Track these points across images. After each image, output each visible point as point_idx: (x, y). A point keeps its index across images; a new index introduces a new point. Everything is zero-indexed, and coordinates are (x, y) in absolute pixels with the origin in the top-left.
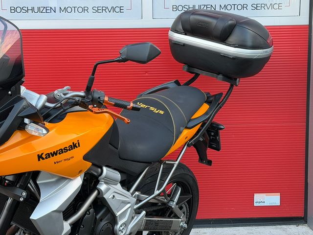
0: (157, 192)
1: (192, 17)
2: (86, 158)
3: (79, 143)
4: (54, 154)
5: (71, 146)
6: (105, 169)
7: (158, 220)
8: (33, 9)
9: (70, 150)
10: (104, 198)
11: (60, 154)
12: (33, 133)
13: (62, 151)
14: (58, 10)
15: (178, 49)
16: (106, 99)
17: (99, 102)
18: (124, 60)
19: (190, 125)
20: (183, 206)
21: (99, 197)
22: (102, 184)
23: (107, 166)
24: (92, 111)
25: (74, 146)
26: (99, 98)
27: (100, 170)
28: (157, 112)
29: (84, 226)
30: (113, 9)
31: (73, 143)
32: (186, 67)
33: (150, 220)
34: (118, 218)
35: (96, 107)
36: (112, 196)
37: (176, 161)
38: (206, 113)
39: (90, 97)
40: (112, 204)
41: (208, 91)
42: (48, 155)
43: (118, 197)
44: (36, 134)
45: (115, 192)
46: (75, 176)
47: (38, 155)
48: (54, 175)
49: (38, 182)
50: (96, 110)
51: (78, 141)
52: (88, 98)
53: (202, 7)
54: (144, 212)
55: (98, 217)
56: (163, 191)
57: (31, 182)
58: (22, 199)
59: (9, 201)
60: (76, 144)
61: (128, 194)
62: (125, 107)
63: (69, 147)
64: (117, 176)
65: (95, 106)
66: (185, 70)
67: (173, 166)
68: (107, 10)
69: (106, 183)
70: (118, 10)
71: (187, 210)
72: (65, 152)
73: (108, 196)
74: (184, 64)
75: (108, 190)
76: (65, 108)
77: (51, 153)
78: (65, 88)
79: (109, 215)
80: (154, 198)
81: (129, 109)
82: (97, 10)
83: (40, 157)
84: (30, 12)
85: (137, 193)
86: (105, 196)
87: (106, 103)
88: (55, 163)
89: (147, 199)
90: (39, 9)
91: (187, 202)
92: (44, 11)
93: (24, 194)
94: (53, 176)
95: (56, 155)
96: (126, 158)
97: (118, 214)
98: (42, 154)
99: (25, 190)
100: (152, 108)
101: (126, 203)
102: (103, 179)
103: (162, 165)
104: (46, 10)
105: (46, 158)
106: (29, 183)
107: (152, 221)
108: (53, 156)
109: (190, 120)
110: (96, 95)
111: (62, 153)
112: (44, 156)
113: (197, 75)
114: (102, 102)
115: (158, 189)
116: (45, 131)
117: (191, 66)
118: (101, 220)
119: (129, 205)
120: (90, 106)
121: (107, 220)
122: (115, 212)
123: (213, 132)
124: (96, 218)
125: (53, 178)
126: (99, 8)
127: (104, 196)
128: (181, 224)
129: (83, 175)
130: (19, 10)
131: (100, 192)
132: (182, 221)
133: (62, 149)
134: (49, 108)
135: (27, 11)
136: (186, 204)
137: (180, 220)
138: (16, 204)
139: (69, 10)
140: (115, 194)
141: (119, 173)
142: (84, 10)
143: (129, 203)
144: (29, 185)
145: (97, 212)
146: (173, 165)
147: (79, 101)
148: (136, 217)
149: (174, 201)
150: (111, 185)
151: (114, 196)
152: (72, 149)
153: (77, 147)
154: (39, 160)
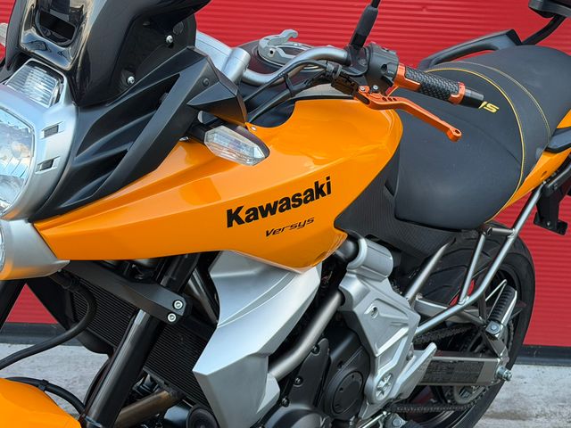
0: (466, 300)
2: (339, 223)
3: (329, 184)
4: (269, 210)
5: (311, 190)
6: (363, 243)
7: (455, 362)
9: (306, 202)
10: (354, 314)
11: (282, 210)
12: (225, 154)
13: (287, 204)
16: (401, 71)
17: (383, 78)
21: (343, 308)
22: (351, 279)
23: (369, 237)
24: (366, 102)
25: (318, 191)
26: (385, 67)
27: (351, 245)
29: (302, 381)
31: (317, 183)
34: (378, 361)
35: (376, 92)
36: (370, 309)
37: (514, 227)
39: (363, 62)
40: (370, 329)
42: (254, 214)
43: (385, 312)
44: (232, 157)
45: (378, 299)
46: (305, 265)
47: (229, 212)
48: (254, 261)
49: (213, 276)
50: (377, 98)
51: (328, 178)
52: (359, 67)
54: (433, 347)
55: (334, 357)
56: (481, 297)
57: (195, 274)
58: (172, 318)
59: (141, 317)
60: (322, 186)
61: (403, 301)
62: (443, 95)
63: (305, 193)
64: (387, 260)
65: (376, 87)
66: (537, 6)
67: (507, 239)
69: (361, 277)
72: (295, 206)
73: (363, 310)
75: (364, 293)
76: (295, 88)
77: (261, 208)
78: (286, 33)
79: (358, 353)
80: (457, 314)
81: (453, 102)
83: (233, 217)
86: (357, 310)
87: (398, 82)
88: (268, 234)
89: (442, 314)
93: (179, 305)
94: (252, 263)
95: (273, 213)
96: (407, 218)
97: (380, 351)
98: (239, 209)
99: (179, 293)
101: (398, 325)
102: (359, 268)
103: (482, 237)
105: (248, 220)
106: (191, 276)
107: (443, 363)
108: (264, 215)
109: (555, 132)
110: (378, 60)
111: (288, 208)
112: (242, 215)
113: (558, 20)
114: (390, 79)
115: (470, 294)
116: (259, 153)
118: (340, 365)
119: (404, 331)
120: (362, 88)
122: (374, 346)
125: (250, 267)
127: (355, 310)
128: (499, 369)
129: (321, 264)
131: (345, 298)
132: (501, 363)
133: (287, 199)
134: (256, 85)
136: (511, 322)
137: (499, 360)
138: (157, 326)
140: (380, 306)
141: (389, 253)
143: (405, 325)
144: (190, 282)
145: (333, 347)
147: (335, 72)
148: (414, 357)
149: (499, 323)
150: (370, 282)
151: (375, 309)
152: (312, 199)
153: (324, 195)
154: (230, 225)
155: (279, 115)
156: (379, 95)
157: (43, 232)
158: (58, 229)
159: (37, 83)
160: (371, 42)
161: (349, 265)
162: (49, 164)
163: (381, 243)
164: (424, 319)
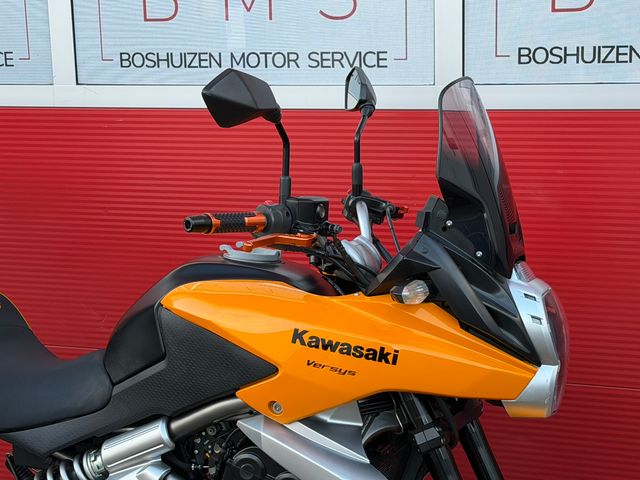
8: (169, 59)
84: (163, 64)
90: (183, 57)
92: (196, 63)
104: (200, 60)
130: (138, 60)
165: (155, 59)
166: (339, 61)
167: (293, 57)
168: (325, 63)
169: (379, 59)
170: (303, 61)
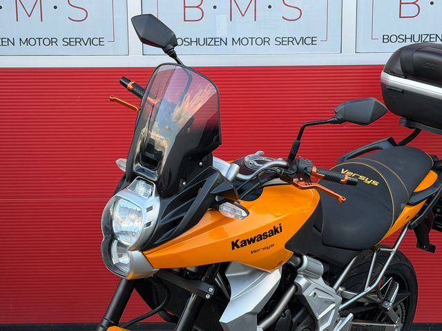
0: (368, 289)
1: (416, 55)
2: (288, 246)
3: (281, 227)
4: (252, 241)
5: (272, 230)
6: (305, 258)
8: (197, 41)
9: (270, 236)
10: (303, 296)
11: (258, 241)
13: (261, 237)
14: (230, 42)
15: (394, 97)
16: (314, 170)
17: (306, 174)
18: (340, 121)
19: (413, 200)
20: (399, 307)
21: (296, 294)
22: (301, 277)
23: (308, 255)
24: (298, 186)
25: (275, 231)
26: (306, 168)
27: (299, 259)
28: (369, 182)
30: (303, 40)
31: (274, 227)
32: (404, 121)
33: (357, 325)
34: (319, 322)
35: (302, 181)
36: (312, 293)
37: (394, 248)
38: (435, 185)
39: (295, 167)
40: (313, 304)
41: (435, 154)
42: (244, 243)
43: (320, 295)
45: (316, 288)
46: (273, 268)
47: (233, 242)
49: (227, 275)
50: (302, 184)
51: (280, 224)
52: (292, 169)
53: (424, 37)
54: (351, 315)
55: (294, 320)
56: (376, 287)
57: (218, 275)
58: (208, 297)
59: (192, 299)
60: (277, 228)
61: (332, 290)
62: (337, 180)
63: (269, 232)
64: (320, 267)
65: (301, 179)
66: (403, 124)
67: (390, 255)
68: (294, 42)
69: (306, 276)
70: (309, 41)
71: (403, 313)
72: (264, 238)
73: (308, 294)
74: (402, 116)
75: (308, 285)
76: (262, 181)
77: (248, 240)
78: (258, 153)
79: (308, 318)
80: (364, 297)
81: (342, 183)
82: (281, 42)
83: (234, 245)
84: (194, 44)
85: (340, 289)
86: (305, 294)
87: (313, 175)
88: (252, 253)
89: (355, 297)
90: (205, 40)
91: (403, 302)
92: (213, 43)
93: (211, 290)
94: (246, 268)
95: (254, 242)
97: (320, 317)
98: (237, 241)
99: (211, 284)
100: (362, 178)
101: (329, 302)
102: (303, 271)
103: (375, 254)
105: (242, 246)
106: (216, 276)
107: (360, 326)
108: (250, 243)
109: (413, 194)
110: (302, 165)
111: (261, 239)
112: (239, 244)
113: (418, 131)
114: (309, 174)
115: (370, 285)
117: (411, 119)
118: (298, 324)
119: (333, 306)
120: (295, 180)
121: (305, 324)
122: (316, 314)
123: (439, 208)
124: (292, 321)
125: (245, 270)
126: (284, 39)
127: (303, 294)
129: (281, 268)
131: (298, 288)
132: (397, 327)
133: (260, 235)
134: (243, 181)
135: (190, 44)
136: (402, 304)
137: (395, 325)
138: (201, 301)
139: (245, 41)
140: (317, 292)
141: (321, 263)
142: (264, 42)
143: (333, 303)
144: (216, 279)
145: (293, 314)
146: (389, 253)
147: (281, 173)
148: (341, 321)
149: (389, 301)
150: (312, 279)
151: (315, 293)
152: (273, 235)
153: (278, 232)
154: (233, 249)
155: (255, 194)
156: (303, 183)
157: (147, 256)
158: (154, 254)
159: (141, 187)
160: (299, 157)
161: (299, 270)
162: (149, 224)
163: (316, 258)
164: (344, 300)
165: (189, 41)
166: (292, 42)
167: (267, 40)
168: (284, 43)
169: (312, 41)
170: (272, 42)
